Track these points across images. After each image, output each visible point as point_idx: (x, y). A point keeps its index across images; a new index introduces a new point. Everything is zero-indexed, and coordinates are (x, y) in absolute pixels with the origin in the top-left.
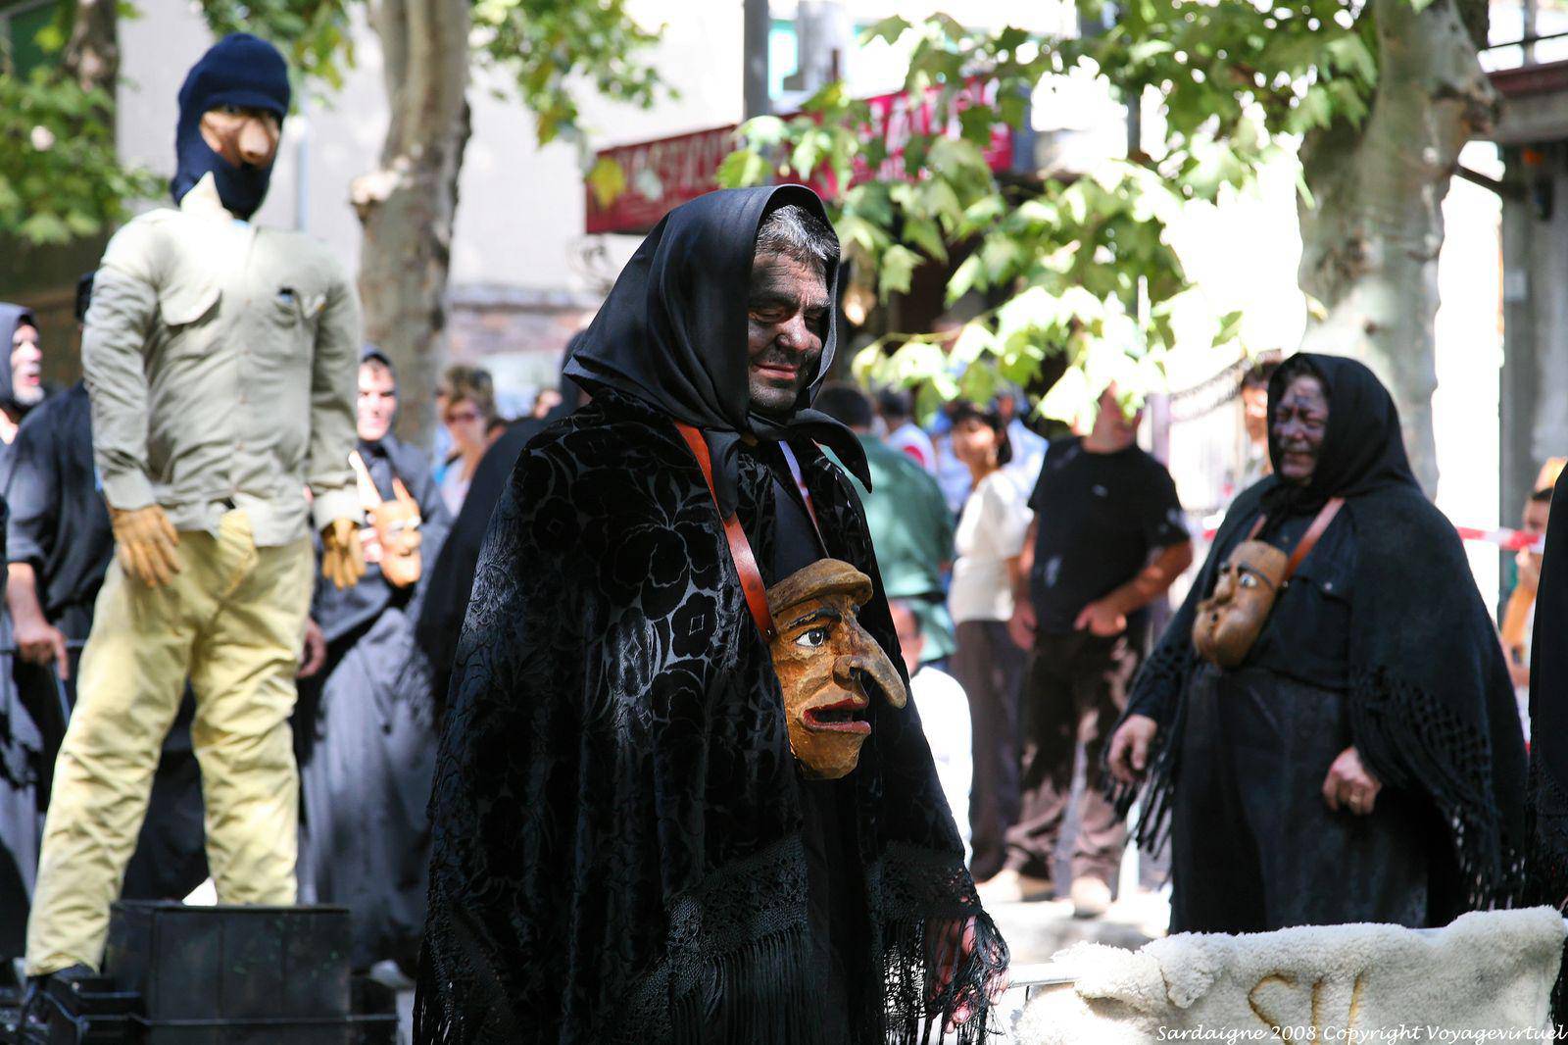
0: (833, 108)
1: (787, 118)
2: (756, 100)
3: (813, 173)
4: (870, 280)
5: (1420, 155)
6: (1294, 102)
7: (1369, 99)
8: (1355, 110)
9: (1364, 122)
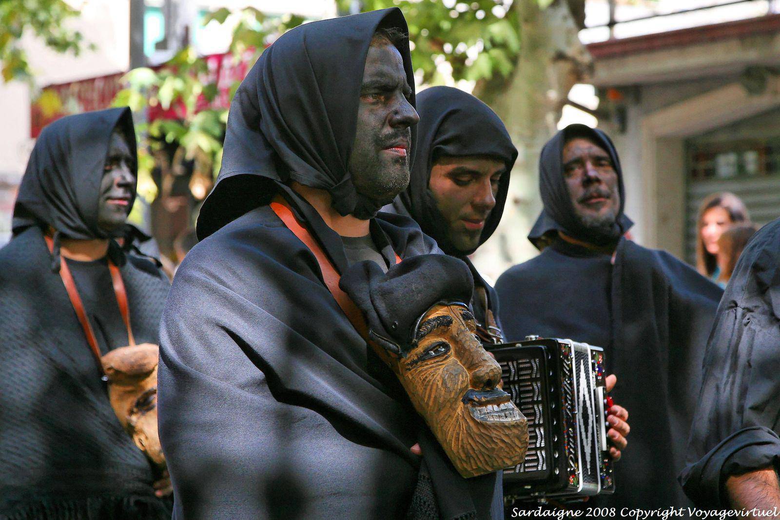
0: (184, 64)
1: (157, 69)
2: (137, 58)
3: (172, 105)
4: (207, 170)
5: (544, 94)
6: (468, 63)
7: (514, 60)
8: (506, 67)
9: (512, 74)
